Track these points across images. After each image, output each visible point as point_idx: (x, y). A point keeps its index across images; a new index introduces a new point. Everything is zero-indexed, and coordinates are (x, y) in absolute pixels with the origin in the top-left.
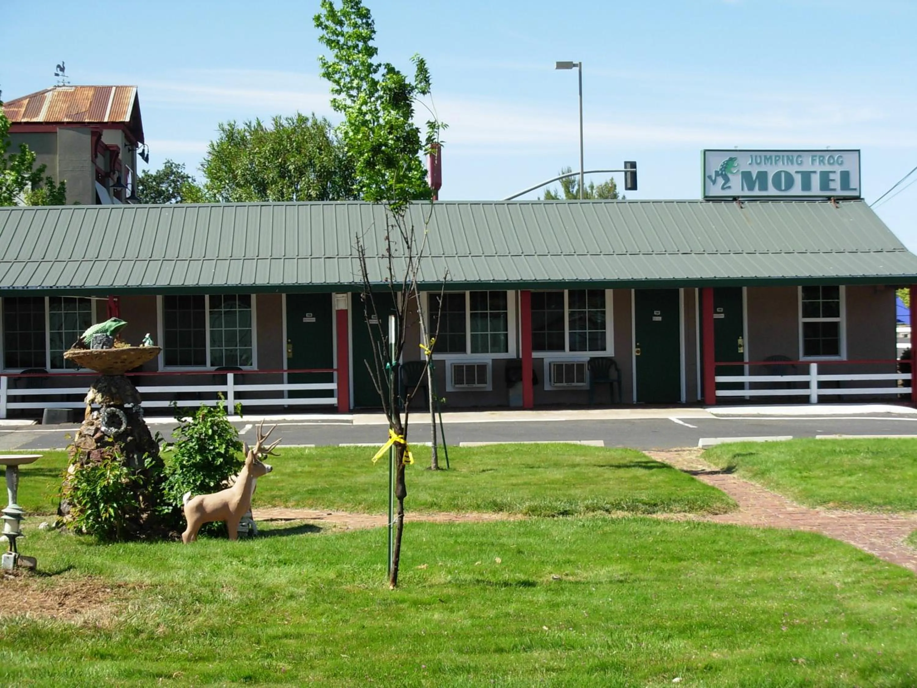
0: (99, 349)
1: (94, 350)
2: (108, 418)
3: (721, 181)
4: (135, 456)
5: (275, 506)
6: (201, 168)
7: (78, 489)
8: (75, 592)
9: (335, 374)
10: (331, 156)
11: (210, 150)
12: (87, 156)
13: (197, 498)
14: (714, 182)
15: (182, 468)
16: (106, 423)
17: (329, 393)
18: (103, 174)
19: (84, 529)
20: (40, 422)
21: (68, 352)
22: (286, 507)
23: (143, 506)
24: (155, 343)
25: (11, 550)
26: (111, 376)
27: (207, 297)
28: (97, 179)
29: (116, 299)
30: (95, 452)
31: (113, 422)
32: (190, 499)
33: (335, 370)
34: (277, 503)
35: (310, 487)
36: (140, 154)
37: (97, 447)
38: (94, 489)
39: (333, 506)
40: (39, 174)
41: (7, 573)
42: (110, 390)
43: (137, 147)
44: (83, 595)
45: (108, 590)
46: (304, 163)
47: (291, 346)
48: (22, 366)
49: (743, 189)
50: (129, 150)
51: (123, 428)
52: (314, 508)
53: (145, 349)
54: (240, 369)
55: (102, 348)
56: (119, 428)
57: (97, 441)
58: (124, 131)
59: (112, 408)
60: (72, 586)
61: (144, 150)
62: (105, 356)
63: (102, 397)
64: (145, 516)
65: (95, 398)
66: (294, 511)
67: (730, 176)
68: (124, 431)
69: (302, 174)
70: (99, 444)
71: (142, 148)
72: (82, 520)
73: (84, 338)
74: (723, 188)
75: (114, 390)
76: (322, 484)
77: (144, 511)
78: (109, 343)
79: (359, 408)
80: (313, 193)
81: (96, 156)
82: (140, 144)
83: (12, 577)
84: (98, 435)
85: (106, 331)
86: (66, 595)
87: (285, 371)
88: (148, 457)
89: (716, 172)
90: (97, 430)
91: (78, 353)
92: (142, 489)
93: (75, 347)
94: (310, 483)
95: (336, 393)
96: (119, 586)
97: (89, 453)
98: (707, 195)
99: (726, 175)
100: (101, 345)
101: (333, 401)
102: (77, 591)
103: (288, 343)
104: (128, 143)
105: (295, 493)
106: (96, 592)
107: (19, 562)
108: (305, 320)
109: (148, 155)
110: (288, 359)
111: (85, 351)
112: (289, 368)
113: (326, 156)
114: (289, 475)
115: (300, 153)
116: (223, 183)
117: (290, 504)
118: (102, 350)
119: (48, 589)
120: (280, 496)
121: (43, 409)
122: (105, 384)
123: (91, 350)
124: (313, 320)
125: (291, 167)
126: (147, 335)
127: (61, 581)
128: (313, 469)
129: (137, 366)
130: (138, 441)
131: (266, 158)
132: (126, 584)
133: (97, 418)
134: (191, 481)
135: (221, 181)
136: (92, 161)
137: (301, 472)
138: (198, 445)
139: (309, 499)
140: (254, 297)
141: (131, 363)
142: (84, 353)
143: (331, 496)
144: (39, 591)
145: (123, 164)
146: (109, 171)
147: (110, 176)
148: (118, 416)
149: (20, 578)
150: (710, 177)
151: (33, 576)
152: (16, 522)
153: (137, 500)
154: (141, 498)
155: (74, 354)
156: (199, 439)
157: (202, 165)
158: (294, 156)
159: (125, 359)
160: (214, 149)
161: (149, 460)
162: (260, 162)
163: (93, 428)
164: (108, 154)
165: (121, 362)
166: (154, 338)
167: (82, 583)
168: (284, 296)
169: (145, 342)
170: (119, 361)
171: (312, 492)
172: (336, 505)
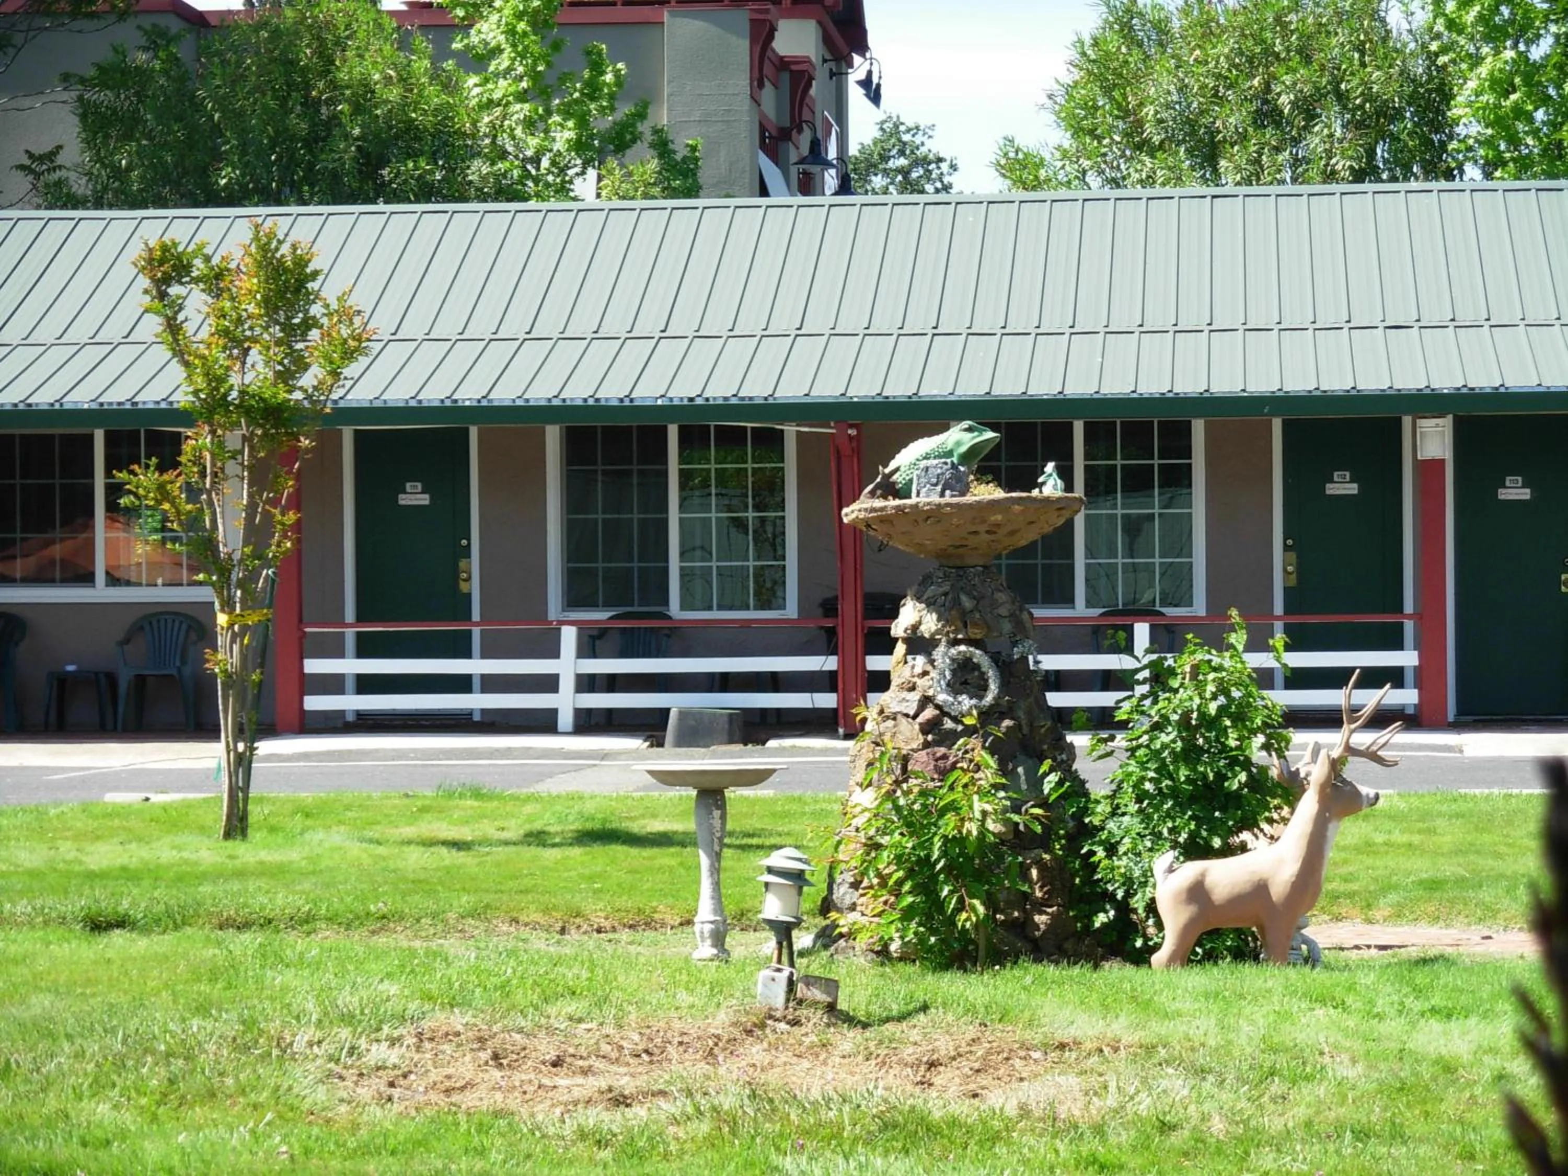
0: (935, 499)
1: (923, 499)
2: (954, 672)
4: (1020, 770)
5: (1338, 918)
6: (1049, 103)
7: (878, 847)
8: (954, 1059)
9: (1409, 627)
10: (1390, 66)
11: (1074, 55)
12: (742, 82)
13: (1192, 869)
15: (1139, 800)
16: (948, 685)
17: (1394, 677)
18: (774, 133)
19: (893, 947)
20: (659, 743)
21: (855, 506)
22: (1369, 921)
23: (1039, 894)
24: (1069, 487)
25: (779, 961)
26: (959, 568)
27: (1079, 428)
28: (763, 147)
29: (852, 432)
30: (922, 755)
31: (965, 683)
32: (1171, 870)
33: (1409, 617)
34: (1343, 911)
35: (1425, 876)
36: (861, 83)
37: (926, 745)
38: (927, 845)
39: (1494, 917)
40: (633, 125)
41: (771, 1017)
42: (957, 602)
43: (850, 65)
44: (977, 1066)
45: (1037, 1055)
46: (1318, 89)
47: (1293, 556)
48: (607, 605)
50: (832, 74)
51: (989, 698)
52: (1442, 923)
53: (1047, 500)
54: (1163, 614)
55: (942, 495)
56: (981, 698)
57: (926, 728)
58: (820, 23)
59: (962, 648)
60: (944, 1046)
61: (870, 73)
62: (950, 514)
63: (939, 620)
64: (1041, 919)
65: (920, 623)
66: (1390, 930)
68: (991, 706)
69: (1311, 116)
70: (930, 737)
71: (866, 66)
72: (892, 922)
73: (897, 470)
75: (967, 603)
76: (1449, 869)
77: (1040, 907)
78: (956, 483)
79: (1470, 718)
80: (1341, 164)
81: (761, 85)
82: (857, 59)
83: (783, 1026)
84: (929, 713)
85: (950, 454)
86: (932, 1065)
87: (1278, 618)
88: (1052, 770)
90: (926, 701)
91: (882, 509)
92: (1036, 851)
93: (872, 494)
94: (1422, 867)
95: (1409, 677)
96: (1062, 1046)
97: (905, 760)
100: (939, 488)
101: (1408, 697)
102: (960, 1055)
103: (1286, 548)
104: (828, 57)
105: (1387, 888)
106: (1007, 1059)
107: (801, 989)
108: (1332, 489)
109: (879, 86)
110: (1286, 590)
111: (898, 502)
112: (1288, 610)
113: (1378, 68)
114: (1358, 850)
115: (1307, 60)
116: (1106, 141)
117: (1378, 915)
118: (943, 501)
119: (883, 1052)
120: (1351, 895)
121: (667, 711)
122: (946, 588)
123: (914, 500)
124: (1352, 489)
125: (1284, 100)
126: (1050, 467)
127: (915, 1035)
128: (1416, 839)
129: (1023, 543)
130: (1026, 730)
131: (1218, 76)
132: (1077, 1043)
133: (925, 673)
134: (1165, 832)
135: (1099, 138)
136: (752, 97)
137: (1386, 844)
138: (1182, 739)
139: (1430, 900)
140: (1198, 428)
141: (1012, 533)
142: (897, 508)
143: (1486, 895)
144: (860, 1058)
145: (818, 110)
146: (787, 124)
147: (790, 139)
148: (977, 667)
149: (803, 1030)
151: (835, 1025)
152: (794, 892)
153: (1026, 877)
154: (1034, 873)
155: (873, 510)
156: (1184, 723)
157: (1050, 97)
158: (1291, 70)
159: (998, 525)
160: (1084, 54)
161: (1053, 778)
162: (1203, 87)
163: (915, 696)
164: (786, 77)
165: (988, 532)
166: (1066, 474)
167: (968, 1037)
168: (1277, 425)
169: (1044, 483)
170: (982, 528)
171: (1433, 885)
172: (1501, 915)
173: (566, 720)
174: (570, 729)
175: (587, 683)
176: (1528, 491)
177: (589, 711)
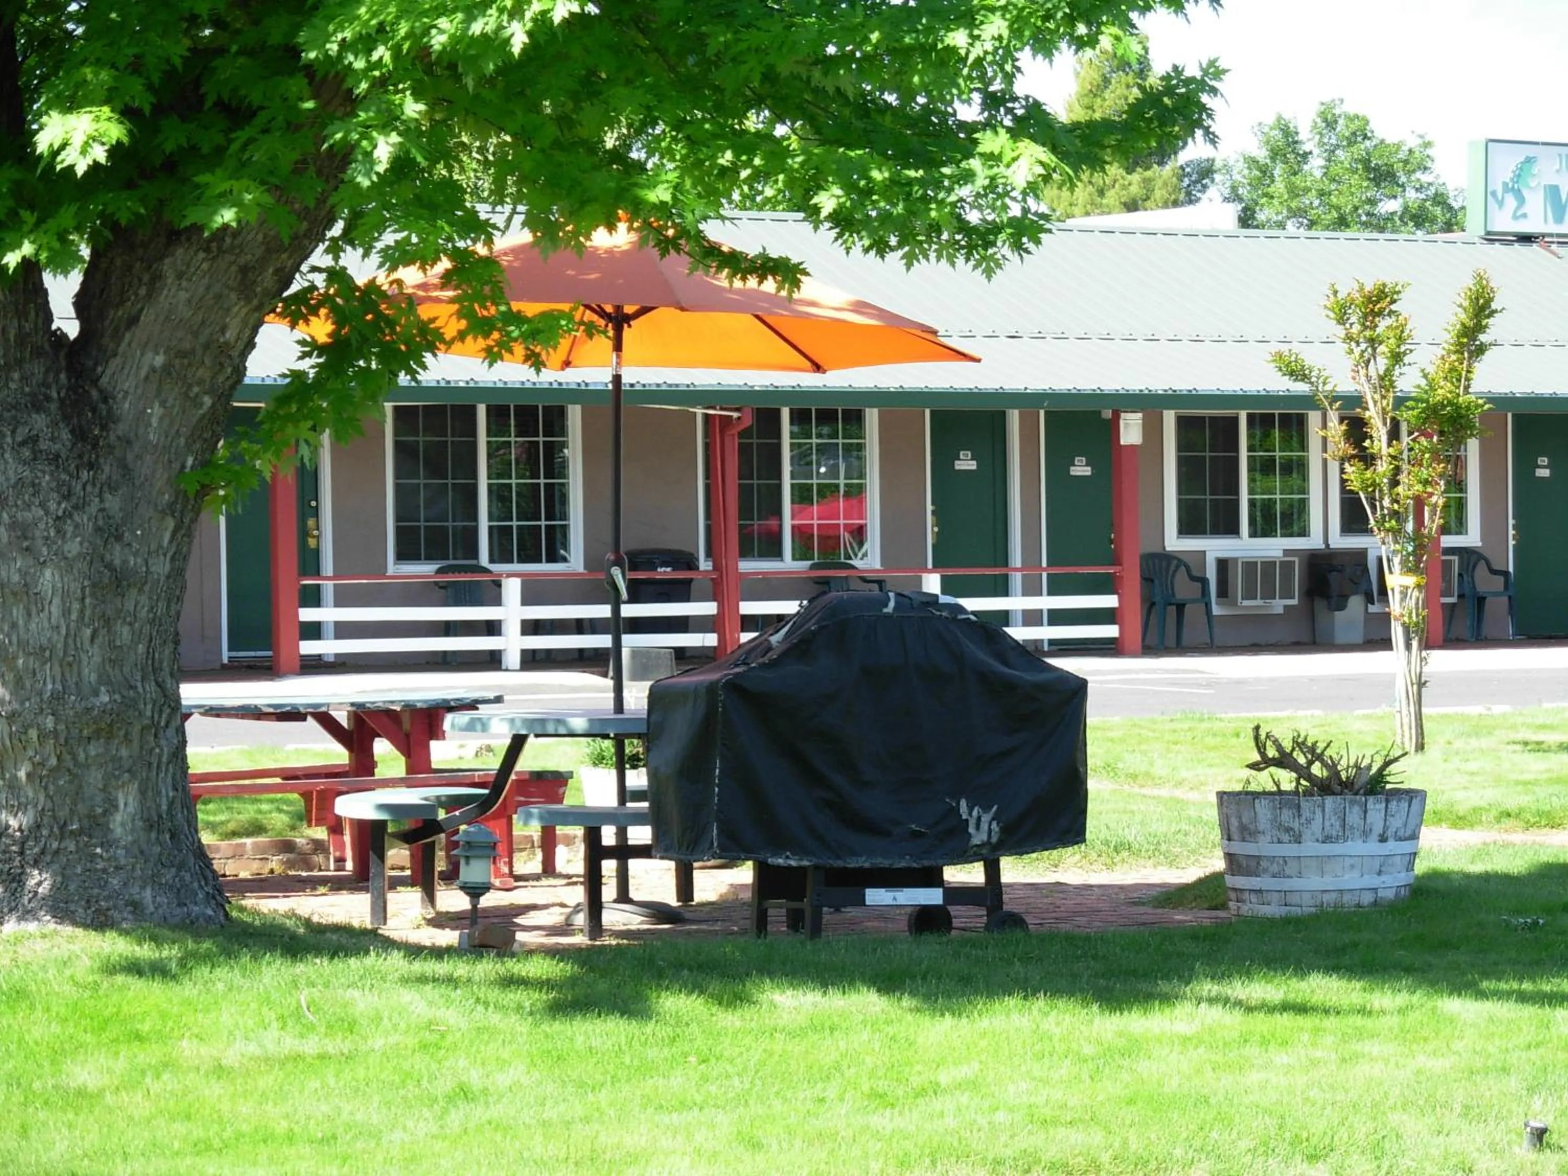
3: (1511, 202)
14: (1501, 204)
27: (785, 413)
47: (935, 519)
48: (429, 558)
49: (1546, 221)
54: (854, 567)
67: (1525, 192)
74: (1515, 217)
89: (1505, 184)
98: (1489, 229)
99: (1519, 190)
101: (1110, 631)
103: (932, 513)
108: (960, 465)
110: (933, 547)
124: (973, 465)
150: (1494, 194)
173: (513, 659)
174: (518, 667)
175: (532, 627)
176: (1089, 468)
177: (534, 652)
